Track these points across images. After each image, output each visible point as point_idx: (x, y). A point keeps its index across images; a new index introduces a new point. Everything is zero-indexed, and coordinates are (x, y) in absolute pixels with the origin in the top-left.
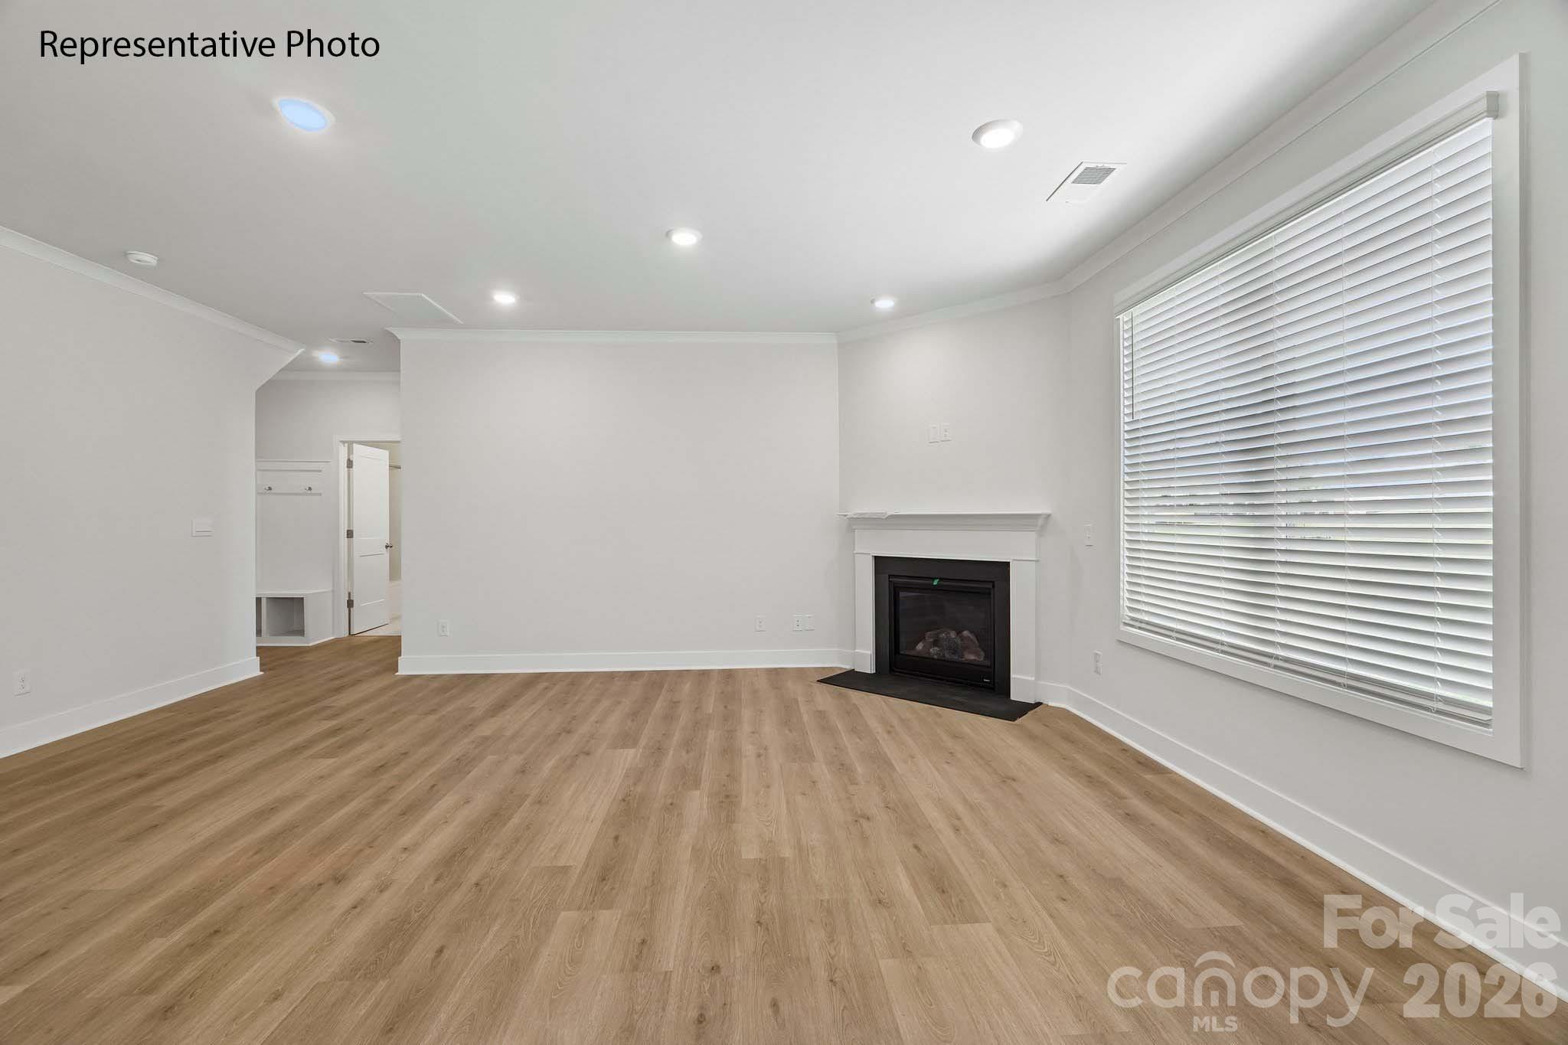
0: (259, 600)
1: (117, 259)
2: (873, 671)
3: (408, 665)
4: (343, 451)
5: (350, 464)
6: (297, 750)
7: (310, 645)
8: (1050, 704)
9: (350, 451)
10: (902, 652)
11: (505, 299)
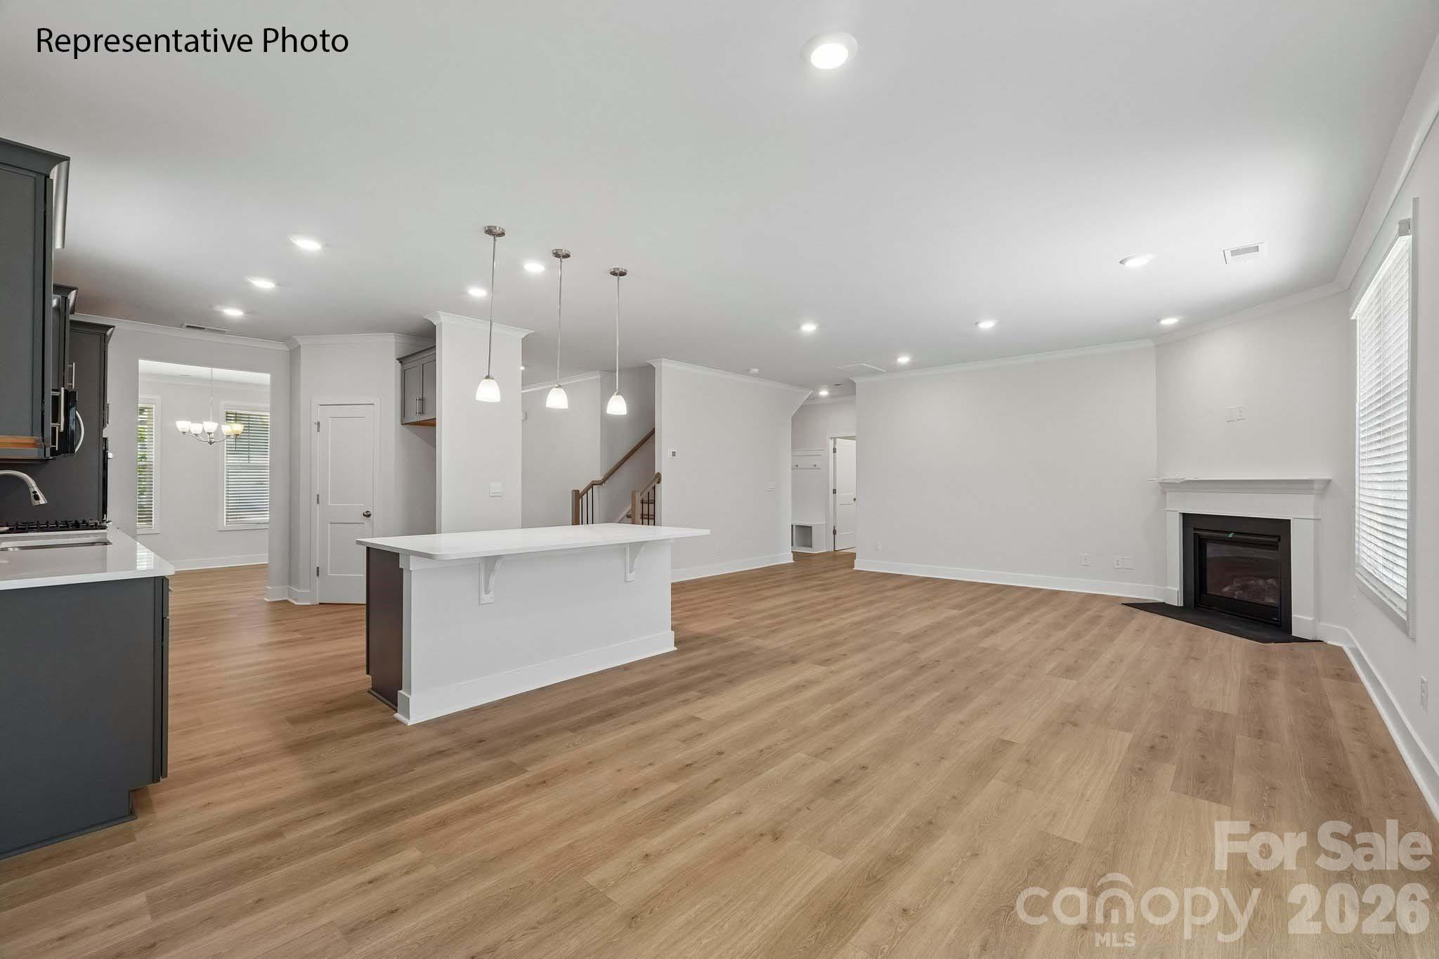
0: (792, 526)
1: (746, 372)
2: (1181, 604)
3: (859, 565)
4: (831, 442)
5: (835, 450)
6: (807, 588)
7: (816, 552)
8: (1329, 642)
9: (835, 443)
10: (1208, 592)
11: (904, 360)
